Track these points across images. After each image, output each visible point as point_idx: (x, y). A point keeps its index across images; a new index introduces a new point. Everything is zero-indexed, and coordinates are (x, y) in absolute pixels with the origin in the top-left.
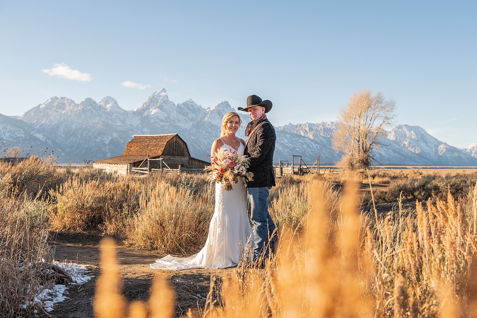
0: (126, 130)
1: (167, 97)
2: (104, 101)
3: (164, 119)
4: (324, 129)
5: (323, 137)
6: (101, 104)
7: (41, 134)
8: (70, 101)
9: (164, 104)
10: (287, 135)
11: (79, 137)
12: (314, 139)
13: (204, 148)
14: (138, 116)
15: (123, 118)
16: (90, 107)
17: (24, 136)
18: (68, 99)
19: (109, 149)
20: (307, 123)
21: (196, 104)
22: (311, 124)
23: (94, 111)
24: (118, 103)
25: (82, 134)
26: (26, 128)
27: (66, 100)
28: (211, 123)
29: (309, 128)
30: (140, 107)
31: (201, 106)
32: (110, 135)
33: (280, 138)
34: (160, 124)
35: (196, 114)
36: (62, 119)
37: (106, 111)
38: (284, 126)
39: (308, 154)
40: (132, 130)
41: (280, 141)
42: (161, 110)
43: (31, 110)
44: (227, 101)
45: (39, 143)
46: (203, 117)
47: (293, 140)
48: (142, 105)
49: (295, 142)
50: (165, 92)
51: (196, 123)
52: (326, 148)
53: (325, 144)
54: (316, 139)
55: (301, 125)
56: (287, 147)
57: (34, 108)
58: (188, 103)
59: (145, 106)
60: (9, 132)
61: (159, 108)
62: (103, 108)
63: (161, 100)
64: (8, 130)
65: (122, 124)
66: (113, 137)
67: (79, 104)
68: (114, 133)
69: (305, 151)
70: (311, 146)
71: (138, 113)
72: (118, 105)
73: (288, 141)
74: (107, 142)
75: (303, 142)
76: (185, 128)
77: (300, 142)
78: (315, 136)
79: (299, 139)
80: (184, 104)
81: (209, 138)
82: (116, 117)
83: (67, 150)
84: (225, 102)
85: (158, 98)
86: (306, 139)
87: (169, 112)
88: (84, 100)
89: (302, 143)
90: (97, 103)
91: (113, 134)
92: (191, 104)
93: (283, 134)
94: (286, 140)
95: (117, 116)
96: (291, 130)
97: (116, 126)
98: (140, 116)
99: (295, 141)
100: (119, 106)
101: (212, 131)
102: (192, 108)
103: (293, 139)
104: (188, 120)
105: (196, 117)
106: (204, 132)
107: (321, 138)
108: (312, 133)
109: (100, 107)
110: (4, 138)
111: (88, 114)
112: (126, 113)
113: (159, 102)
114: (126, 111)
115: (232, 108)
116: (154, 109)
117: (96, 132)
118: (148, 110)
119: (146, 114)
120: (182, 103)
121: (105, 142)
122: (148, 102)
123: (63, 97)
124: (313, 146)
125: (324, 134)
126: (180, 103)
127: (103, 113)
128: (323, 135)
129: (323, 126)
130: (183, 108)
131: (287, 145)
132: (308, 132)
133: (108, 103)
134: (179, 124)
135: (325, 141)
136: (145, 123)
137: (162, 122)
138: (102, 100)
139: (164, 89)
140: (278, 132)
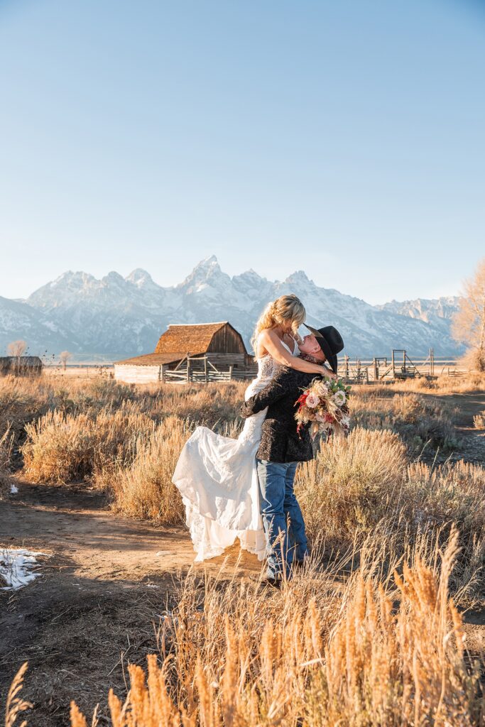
0: (163, 314)
1: (219, 267)
2: (134, 275)
3: (215, 299)
4: (444, 307)
5: (443, 319)
6: (129, 279)
7: (52, 322)
8: (88, 277)
9: (215, 278)
10: (389, 317)
11: (101, 324)
12: (429, 322)
14: (179, 294)
15: (159, 297)
16: (115, 284)
17: (29, 325)
18: (86, 274)
19: (141, 340)
20: (419, 299)
21: (258, 276)
22: (424, 300)
23: (121, 290)
24: (152, 278)
25: (105, 321)
26: (33, 314)
27: (83, 274)
29: (422, 307)
30: (182, 282)
31: (265, 279)
32: (142, 321)
33: (380, 321)
34: (209, 305)
35: (259, 290)
36: (78, 301)
37: (136, 289)
38: (385, 304)
39: (420, 344)
40: (171, 314)
41: (380, 327)
42: (210, 285)
43: (39, 290)
44: (303, 270)
45: (50, 334)
46: (269, 293)
47: (398, 324)
48: (185, 279)
49: (401, 327)
50: (216, 261)
51: (259, 303)
52: (448, 336)
53: (445, 330)
54: (432, 321)
55: (409, 303)
56: (389, 334)
57: (43, 287)
58: (248, 275)
59: (189, 281)
60: (11, 320)
61: (208, 283)
62: (132, 285)
63: (211, 272)
64: (10, 318)
65: (158, 307)
66: (146, 324)
67: (100, 281)
68: (147, 319)
69: (416, 339)
70: (425, 332)
71: (178, 291)
72: (151, 280)
73: (391, 325)
74: (137, 332)
75: (413, 326)
76: (244, 311)
77: (408, 327)
78: (431, 317)
79: (407, 323)
80: (242, 276)
82: (149, 297)
83: (86, 343)
84: (299, 271)
85: (207, 268)
86: (418, 323)
87: (222, 288)
88: (107, 275)
89: (411, 328)
90: (124, 278)
92: (252, 276)
93: (383, 316)
94: (387, 325)
95: (151, 296)
96: (396, 309)
97: (150, 309)
98: (182, 295)
99: (401, 325)
100: (154, 281)
102: (253, 282)
103: (398, 322)
104: (247, 298)
105: (259, 295)
107: (439, 320)
108: (426, 313)
109: (128, 284)
110: (6, 328)
111: (112, 293)
112: (162, 291)
113: (208, 274)
114: (163, 288)
115: (310, 280)
116: (201, 284)
117: (123, 317)
118: (192, 287)
119: (189, 292)
120: (239, 275)
121: (135, 331)
122: (193, 275)
123: (79, 271)
124: (428, 333)
125: (444, 313)
126: (237, 275)
127: (132, 292)
128: (442, 316)
129: (442, 303)
130: (241, 283)
131: (389, 331)
132: (420, 312)
133: (139, 278)
134: (236, 305)
135: (445, 324)
136: (189, 304)
137: (212, 302)
138: (131, 274)
139: (214, 256)
140: (377, 313)
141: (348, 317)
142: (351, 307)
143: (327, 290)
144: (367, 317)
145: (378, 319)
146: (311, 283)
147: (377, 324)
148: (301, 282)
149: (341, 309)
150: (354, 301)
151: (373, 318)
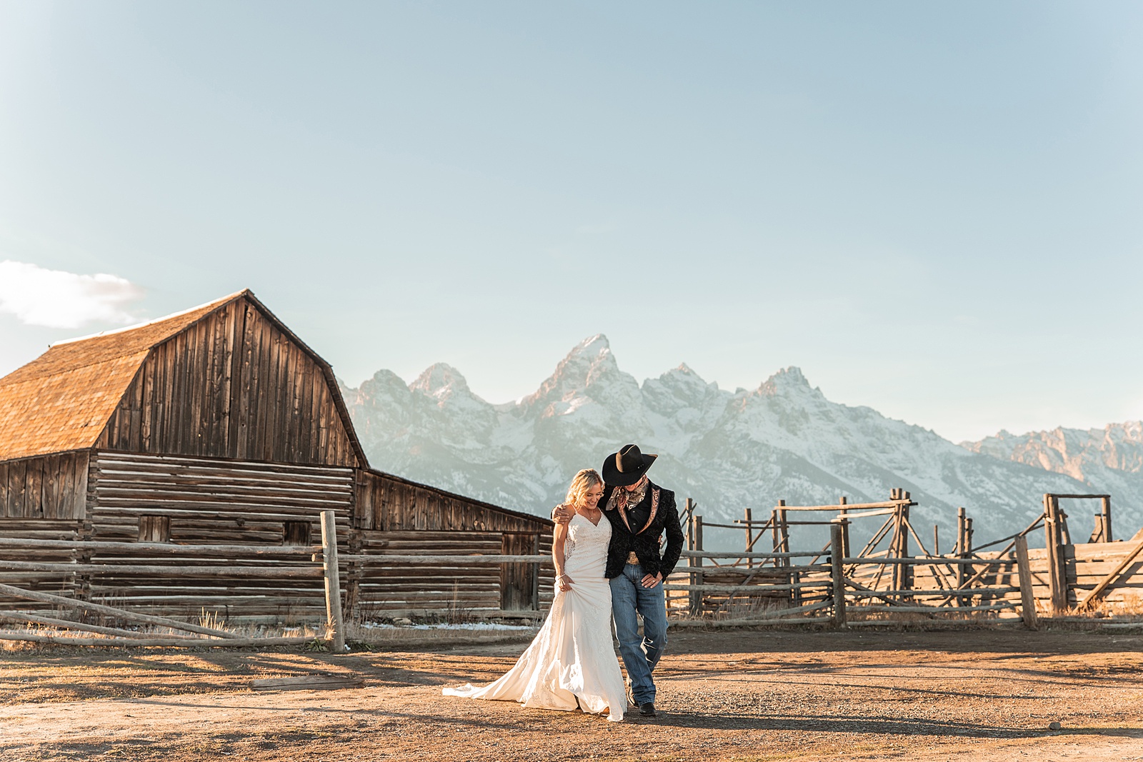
0: (492, 463)
1: (614, 361)
2: (429, 377)
3: (605, 429)
4: (1119, 447)
5: (1118, 472)
6: (418, 387)
9: (604, 383)
10: (994, 467)
12: (1086, 481)
13: (727, 513)
14: (526, 420)
15: (483, 426)
16: (387, 398)
20: (1060, 428)
21: (700, 379)
22: (1073, 431)
23: (399, 409)
24: (468, 384)
28: (747, 435)
29: (1067, 445)
30: (533, 393)
31: (715, 385)
32: (445, 477)
33: (972, 478)
34: (591, 443)
35: (701, 410)
37: (433, 407)
38: (984, 441)
40: (507, 463)
41: (973, 490)
42: (594, 400)
44: (797, 366)
46: (723, 416)
47: (1014, 484)
48: (539, 387)
49: (1022, 492)
50: (608, 346)
51: (701, 438)
52: (1130, 510)
53: (1123, 497)
54: (1091, 478)
55: (1038, 436)
56: (996, 506)
58: (677, 376)
59: (548, 390)
61: (589, 396)
62: (425, 399)
63: (595, 371)
65: (479, 446)
66: (452, 484)
67: (355, 389)
68: (456, 473)
71: (525, 412)
72: (467, 389)
73: (999, 487)
76: (668, 454)
77: (1038, 491)
78: (1088, 468)
79: (1035, 481)
80: (663, 379)
81: (744, 483)
82: (461, 424)
84: (790, 369)
85: (586, 363)
87: (619, 406)
88: (370, 377)
90: (408, 385)
91: (453, 474)
92: (686, 378)
93: (980, 466)
94: (991, 486)
95: (465, 422)
96: (1008, 451)
97: (463, 450)
98: (533, 420)
99: (1021, 486)
100: (472, 390)
101: (752, 460)
102: (688, 392)
103: (1013, 480)
104: (676, 427)
105: (702, 419)
106: (727, 466)
108: (1079, 460)
109: (416, 396)
111: (381, 416)
112: (490, 413)
113: (589, 375)
114: (491, 406)
115: (813, 387)
116: (575, 397)
118: (555, 402)
119: (549, 413)
120: (658, 377)
122: (556, 377)
125: (1120, 463)
126: (652, 378)
127: (424, 415)
128: (1115, 467)
129: (1113, 435)
130: (662, 394)
131: (996, 500)
132: (1065, 456)
133: (442, 385)
135: (1125, 485)
136: (547, 441)
137: (597, 436)
138: (422, 376)
139: (602, 337)
140: (965, 459)
141: (901, 469)
142: (906, 446)
143: (852, 409)
144: (944, 467)
145: (968, 474)
146: (817, 393)
147: (967, 484)
148: (793, 392)
149: (883, 452)
150: (913, 432)
151: (958, 471)
